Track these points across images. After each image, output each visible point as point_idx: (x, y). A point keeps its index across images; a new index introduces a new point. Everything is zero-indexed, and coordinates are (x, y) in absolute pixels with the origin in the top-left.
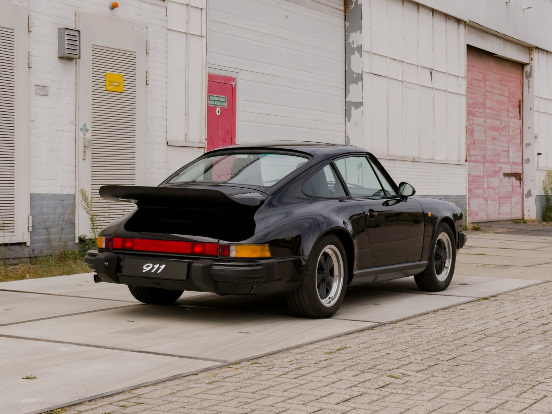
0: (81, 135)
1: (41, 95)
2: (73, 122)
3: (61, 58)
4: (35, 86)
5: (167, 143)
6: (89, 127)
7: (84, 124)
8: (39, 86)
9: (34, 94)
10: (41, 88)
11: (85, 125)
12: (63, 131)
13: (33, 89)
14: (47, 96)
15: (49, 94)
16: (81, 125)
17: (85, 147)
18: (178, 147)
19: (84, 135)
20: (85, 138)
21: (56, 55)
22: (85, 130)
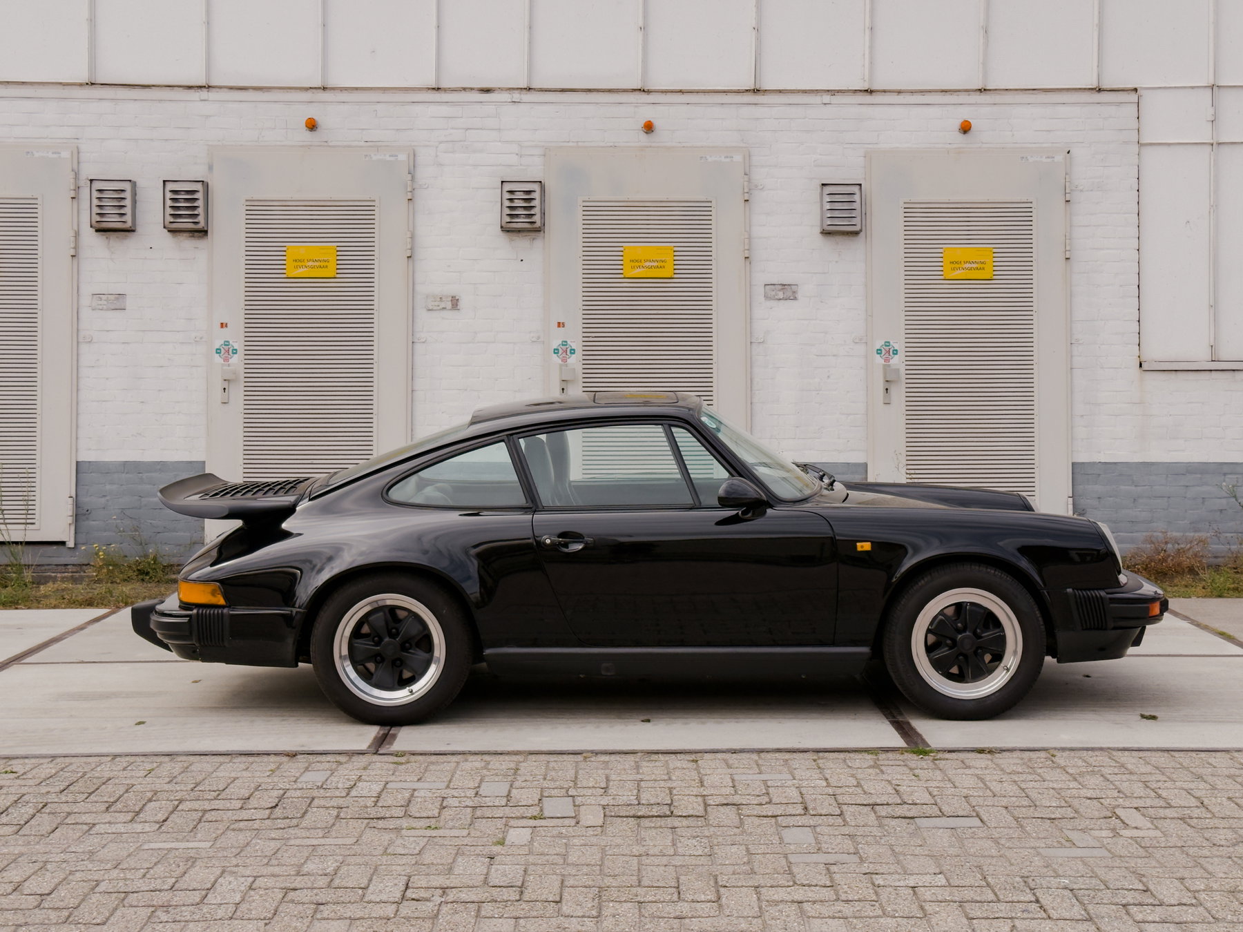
0: (879, 360)
1: (780, 299)
2: (861, 339)
3: (826, 233)
4: (765, 285)
5: (1141, 365)
6: (899, 345)
7: (886, 342)
8: (774, 285)
9: (763, 299)
10: (780, 287)
11: (887, 344)
12: (834, 356)
13: (759, 291)
14: (795, 299)
15: (799, 295)
16: (879, 344)
17: (887, 381)
18: (1179, 373)
19: (887, 360)
20: (886, 368)
21: (818, 230)
22: (887, 351)
